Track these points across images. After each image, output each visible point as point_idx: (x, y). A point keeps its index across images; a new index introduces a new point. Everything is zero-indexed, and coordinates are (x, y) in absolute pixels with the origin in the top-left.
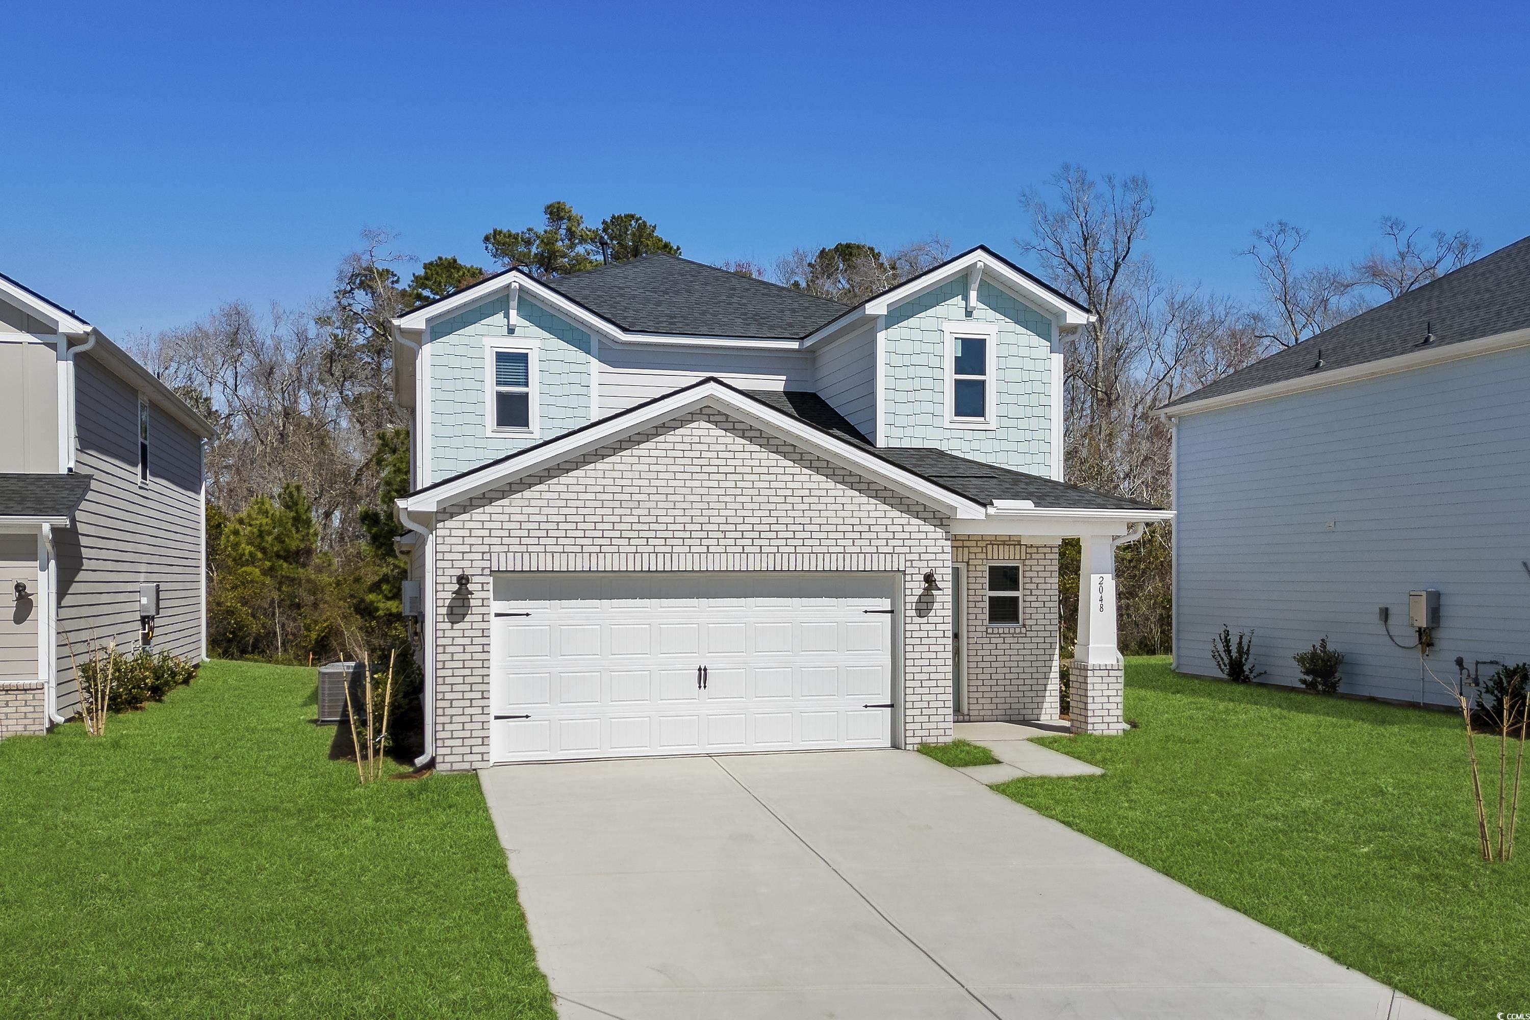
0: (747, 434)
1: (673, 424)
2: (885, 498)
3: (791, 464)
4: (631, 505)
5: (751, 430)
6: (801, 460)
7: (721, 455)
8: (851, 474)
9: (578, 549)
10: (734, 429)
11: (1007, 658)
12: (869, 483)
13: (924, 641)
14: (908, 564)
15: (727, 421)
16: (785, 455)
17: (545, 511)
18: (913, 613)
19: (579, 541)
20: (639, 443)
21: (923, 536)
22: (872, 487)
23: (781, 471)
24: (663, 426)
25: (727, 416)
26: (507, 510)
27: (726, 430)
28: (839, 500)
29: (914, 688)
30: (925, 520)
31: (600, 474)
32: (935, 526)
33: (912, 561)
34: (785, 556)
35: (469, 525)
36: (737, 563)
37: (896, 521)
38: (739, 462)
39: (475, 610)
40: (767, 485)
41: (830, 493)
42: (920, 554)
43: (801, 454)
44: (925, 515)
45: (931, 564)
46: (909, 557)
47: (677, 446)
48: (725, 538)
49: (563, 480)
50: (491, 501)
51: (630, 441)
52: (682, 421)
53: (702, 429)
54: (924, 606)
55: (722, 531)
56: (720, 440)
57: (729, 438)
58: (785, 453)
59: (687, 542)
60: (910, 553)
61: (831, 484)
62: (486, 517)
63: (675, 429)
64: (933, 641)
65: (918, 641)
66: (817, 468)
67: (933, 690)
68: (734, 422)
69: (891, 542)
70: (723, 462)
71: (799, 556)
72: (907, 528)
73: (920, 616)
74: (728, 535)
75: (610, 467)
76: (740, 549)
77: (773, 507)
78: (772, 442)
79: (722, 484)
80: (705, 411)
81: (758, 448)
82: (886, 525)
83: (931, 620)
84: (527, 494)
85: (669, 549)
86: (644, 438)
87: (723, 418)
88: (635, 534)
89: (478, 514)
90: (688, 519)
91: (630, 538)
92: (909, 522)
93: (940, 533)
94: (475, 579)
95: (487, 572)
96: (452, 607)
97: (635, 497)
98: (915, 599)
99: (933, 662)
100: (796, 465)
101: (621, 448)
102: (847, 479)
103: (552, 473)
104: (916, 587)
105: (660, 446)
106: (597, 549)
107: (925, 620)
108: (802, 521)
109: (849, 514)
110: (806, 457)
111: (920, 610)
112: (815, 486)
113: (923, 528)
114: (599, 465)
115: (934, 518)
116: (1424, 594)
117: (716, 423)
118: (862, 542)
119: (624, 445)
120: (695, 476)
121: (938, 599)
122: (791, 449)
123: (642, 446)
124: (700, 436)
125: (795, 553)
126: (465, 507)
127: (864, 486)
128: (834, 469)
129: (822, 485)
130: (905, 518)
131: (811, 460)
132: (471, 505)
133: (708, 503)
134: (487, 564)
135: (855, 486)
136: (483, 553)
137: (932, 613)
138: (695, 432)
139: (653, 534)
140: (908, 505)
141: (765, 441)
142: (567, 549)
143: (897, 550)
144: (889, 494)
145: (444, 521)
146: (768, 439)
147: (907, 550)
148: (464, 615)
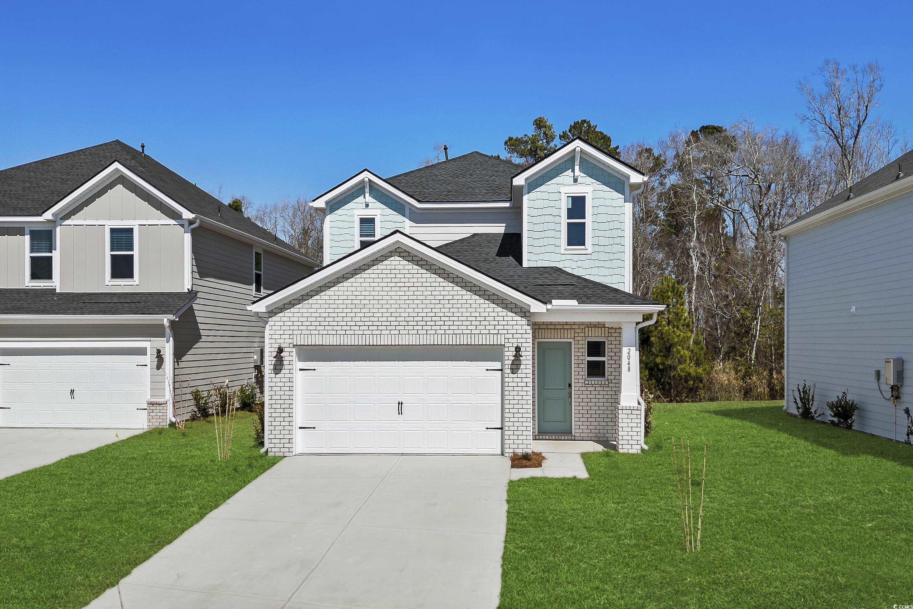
0: (420, 263)
1: (382, 259)
2: (493, 300)
3: (443, 280)
4: (361, 306)
5: (422, 260)
6: (448, 278)
7: (406, 276)
8: (475, 286)
9: (334, 332)
10: (413, 260)
11: (597, 400)
12: (484, 291)
13: (516, 389)
14: (506, 341)
15: (409, 256)
16: (439, 275)
17: (319, 311)
18: (509, 371)
19: (335, 328)
20: (365, 270)
21: (515, 323)
22: (487, 293)
23: (438, 284)
24: (377, 260)
25: (409, 253)
26: (301, 310)
27: (408, 261)
28: (469, 302)
29: (509, 418)
30: (516, 313)
31: (345, 289)
32: (521, 317)
33: (508, 339)
34: (440, 336)
35: (283, 319)
36: (412, 340)
37: (500, 314)
38: (415, 280)
39: (286, 367)
40: (430, 293)
41: (464, 297)
42: (513, 334)
43: (448, 274)
44: (517, 310)
45: (519, 340)
46: (507, 336)
47: (384, 272)
48: (408, 325)
49: (327, 293)
50: (294, 305)
51: (360, 269)
52: (386, 256)
53: (396, 261)
54: (515, 367)
55: (407, 321)
56: (406, 267)
57: (410, 266)
58: (439, 274)
59: (389, 328)
60: (508, 334)
61: (464, 292)
62: (291, 315)
63: (382, 261)
64: (520, 389)
65: (512, 389)
66: (457, 282)
67: (520, 420)
68: (413, 256)
69: (497, 327)
70: (407, 280)
71: (447, 336)
72: (506, 318)
73: (513, 373)
74: (410, 323)
75: (350, 284)
76: (416, 332)
77: (433, 306)
78: (433, 267)
79: (407, 293)
80: (398, 250)
81: (425, 271)
82: (494, 317)
83: (519, 375)
84: (310, 301)
85: (379, 332)
86: (367, 267)
87: (407, 254)
88: (362, 324)
89: (288, 313)
90: (389, 315)
91: (360, 326)
92: (507, 315)
93: (524, 322)
94: (286, 350)
95: (291, 345)
96: (275, 365)
97: (363, 302)
98: (510, 362)
99: (520, 402)
100: (445, 281)
101: (355, 274)
102: (473, 289)
103: (323, 289)
104: (510, 355)
105: (376, 272)
106: (344, 332)
107: (515, 375)
108: (449, 314)
109: (474, 310)
110: (451, 276)
111: (513, 369)
112: (456, 293)
113: (515, 318)
114: (345, 284)
115: (521, 312)
116: (892, 361)
117: (403, 257)
118: (481, 327)
119: (357, 272)
120: (393, 289)
121: (523, 362)
122: (442, 271)
123: (366, 272)
124: (395, 265)
125: (445, 334)
126: (282, 309)
127: (482, 293)
128: (466, 283)
129: (460, 293)
130: (504, 312)
131: (453, 278)
132: (284, 308)
133: (400, 304)
134: (291, 341)
135: (478, 293)
136: (290, 335)
137: (520, 371)
138: (393, 263)
139: (371, 323)
140: (506, 304)
141: (428, 267)
142: (330, 332)
143: (501, 332)
144: (496, 297)
145: (272, 317)
146: (431, 265)
147: (505, 332)
148: (281, 370)
